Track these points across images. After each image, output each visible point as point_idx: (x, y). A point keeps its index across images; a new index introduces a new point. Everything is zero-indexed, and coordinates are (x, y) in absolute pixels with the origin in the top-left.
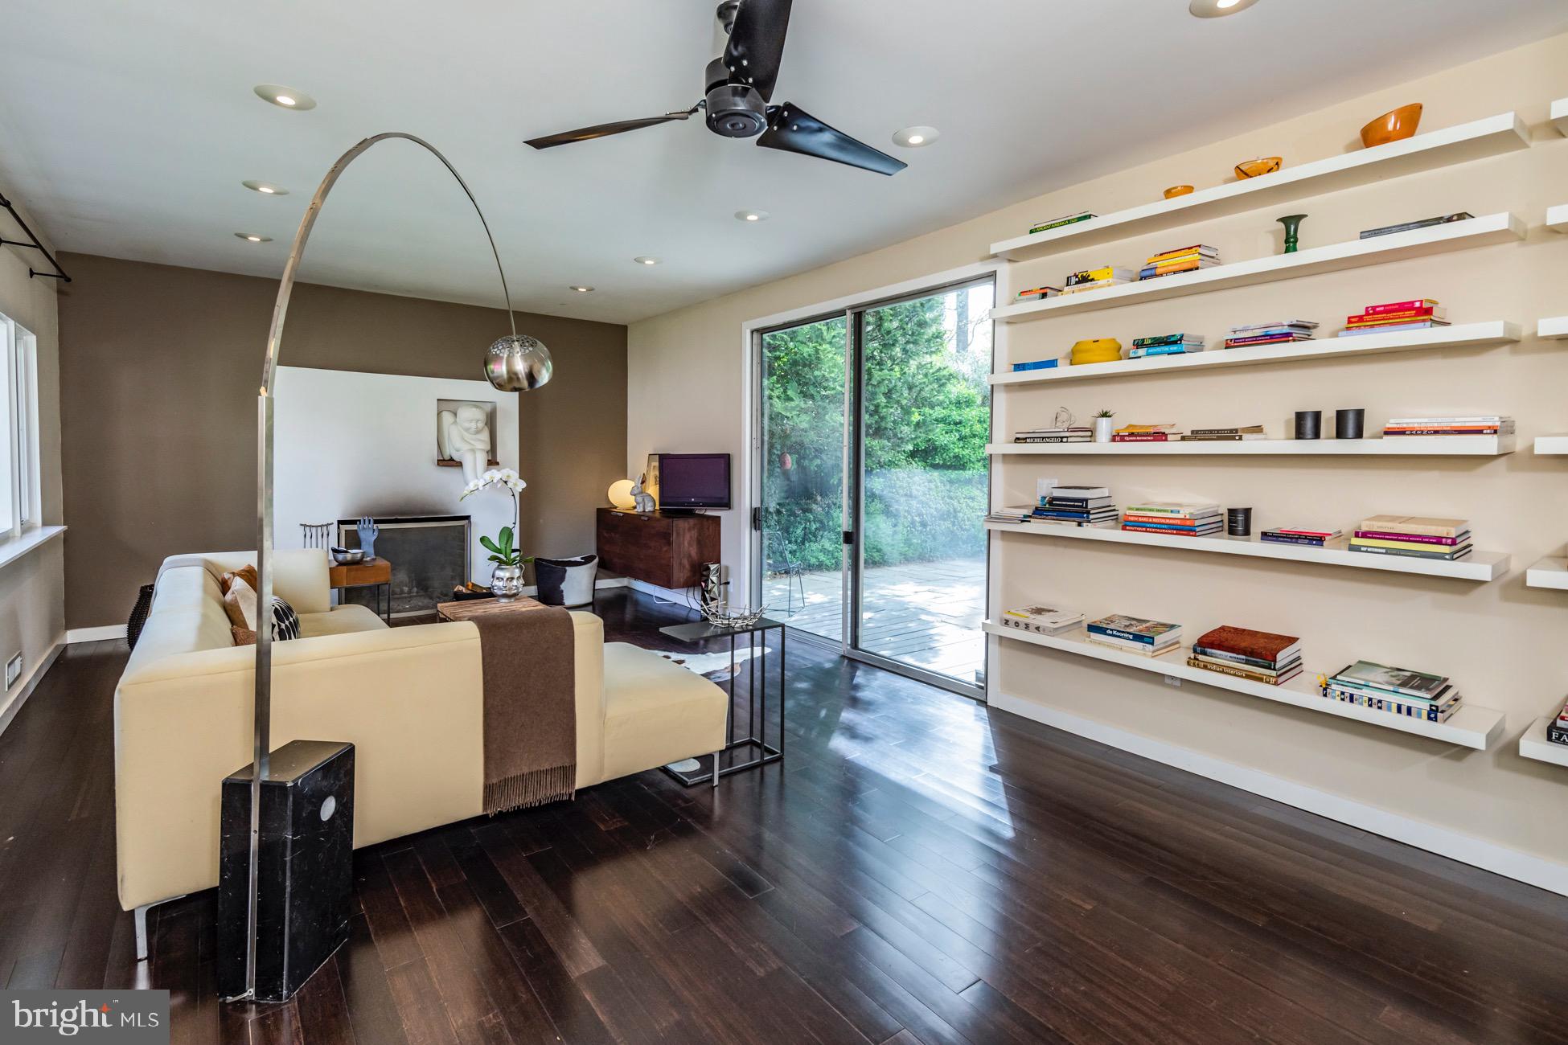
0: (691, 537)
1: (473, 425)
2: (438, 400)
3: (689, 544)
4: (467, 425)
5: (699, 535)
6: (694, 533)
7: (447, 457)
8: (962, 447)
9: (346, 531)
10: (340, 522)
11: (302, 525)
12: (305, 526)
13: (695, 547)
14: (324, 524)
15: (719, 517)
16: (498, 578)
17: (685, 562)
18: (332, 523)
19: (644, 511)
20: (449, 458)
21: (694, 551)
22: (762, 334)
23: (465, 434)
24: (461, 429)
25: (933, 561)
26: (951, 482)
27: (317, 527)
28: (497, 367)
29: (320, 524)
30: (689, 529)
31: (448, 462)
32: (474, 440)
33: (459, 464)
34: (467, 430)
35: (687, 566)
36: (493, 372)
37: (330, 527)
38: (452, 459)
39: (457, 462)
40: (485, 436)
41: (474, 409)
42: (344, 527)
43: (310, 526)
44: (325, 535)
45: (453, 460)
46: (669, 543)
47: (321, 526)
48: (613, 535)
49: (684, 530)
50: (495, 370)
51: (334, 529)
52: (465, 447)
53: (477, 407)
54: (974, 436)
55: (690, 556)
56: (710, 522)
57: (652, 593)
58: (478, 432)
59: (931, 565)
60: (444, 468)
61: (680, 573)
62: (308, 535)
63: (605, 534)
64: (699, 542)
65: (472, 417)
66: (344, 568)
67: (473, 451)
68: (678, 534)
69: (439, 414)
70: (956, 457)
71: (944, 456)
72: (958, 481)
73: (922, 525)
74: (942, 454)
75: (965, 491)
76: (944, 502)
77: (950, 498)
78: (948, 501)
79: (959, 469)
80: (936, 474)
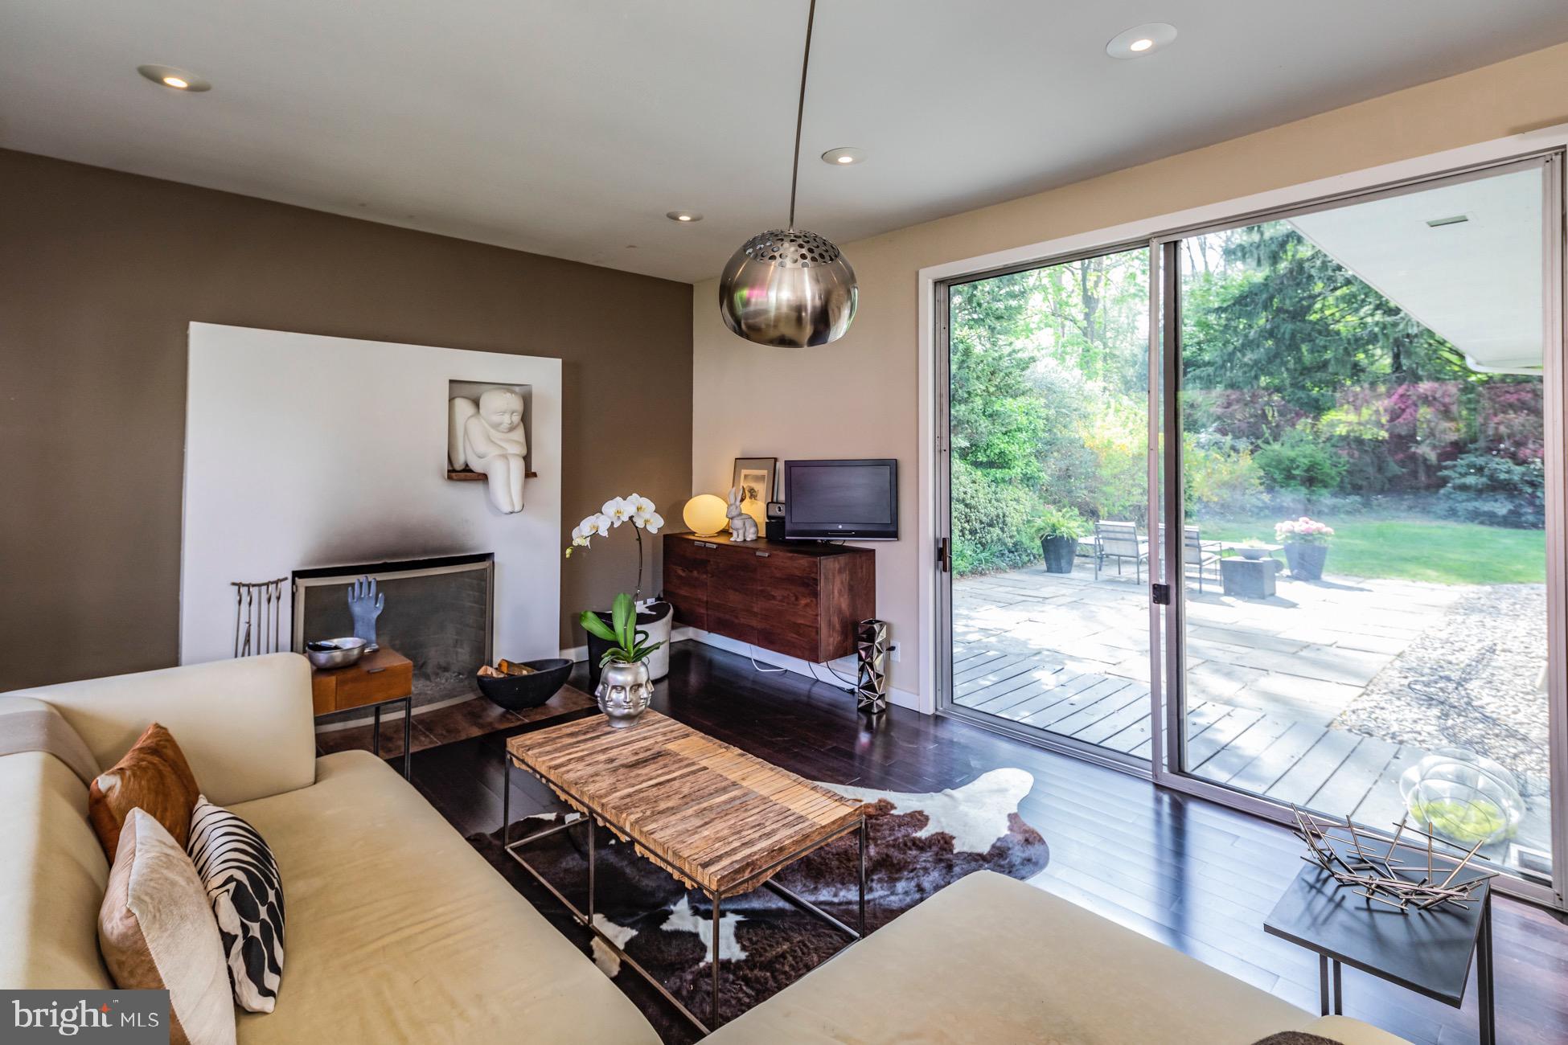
0: (842, 583)
1: (506, 420)
2: (451, 381)
3: (840, 592)
4: (496, 418)
5: (851, 579)
6: (845, 576)
7: (459, 465)
8: (1007, 442)
9: (307, 588)
10: (297, 574)
11: (234, 584)
12: (239, 585)
13: (846, 597)
14: (272, 580)
15: (874, 550)
16: (614, 687)
17: (836, 620)
18: (286, 579)
19: (745, 540)
20: (463, 467)
21: (844, 604)
22: (949, 286)
23: (493, 432)
24: (486, 425)
25: (985, 574)
26: (995, 481)
27: (259, 585)
28: (756, 292)
29: (266, 581)
30: (840, 571)
31: (462, 474)
32: (501, 440)
33: (483, 478)
34: (496, 426)
35: (838, 627)
36: (746, 303)
37: (281, 585)
38: (467, 469)
39: (480, 474)
40: (519, 434)
41: (509, 395)
42: (303, 583)
43: (248, 586)
44: (274, 600)
45: (471, 471)
46: (815, 594)
47: (267, 584)
48: (695, 573)
49: (834, 574)
50: (753, 300)
51: (286, 587)
52: (493, 452)
53: (512, 392)
54: (1019, 430)
55: (840, 611)
56: (864, 558)
57: (749, 655)
58: (512, 429)
59: (983, 579)
60: (458, 483)
61: (829, 638)
62: (246, 599)
63: (681, 573)
64: (851, 588)
65: (501, 407)
66: (332, 680)
67: (505, 457)
68: (826, 578)
69: (451, 399)
70: (1002, 454)
71: (988, 452)
72: (1003, 481)
73: (971, 533)
74: (985, 450)
75: (1008, 493)
76: (993, 506)
77: (997, 500)
78: (996, 504)
79: (1002, 467)
80: (979, 473)
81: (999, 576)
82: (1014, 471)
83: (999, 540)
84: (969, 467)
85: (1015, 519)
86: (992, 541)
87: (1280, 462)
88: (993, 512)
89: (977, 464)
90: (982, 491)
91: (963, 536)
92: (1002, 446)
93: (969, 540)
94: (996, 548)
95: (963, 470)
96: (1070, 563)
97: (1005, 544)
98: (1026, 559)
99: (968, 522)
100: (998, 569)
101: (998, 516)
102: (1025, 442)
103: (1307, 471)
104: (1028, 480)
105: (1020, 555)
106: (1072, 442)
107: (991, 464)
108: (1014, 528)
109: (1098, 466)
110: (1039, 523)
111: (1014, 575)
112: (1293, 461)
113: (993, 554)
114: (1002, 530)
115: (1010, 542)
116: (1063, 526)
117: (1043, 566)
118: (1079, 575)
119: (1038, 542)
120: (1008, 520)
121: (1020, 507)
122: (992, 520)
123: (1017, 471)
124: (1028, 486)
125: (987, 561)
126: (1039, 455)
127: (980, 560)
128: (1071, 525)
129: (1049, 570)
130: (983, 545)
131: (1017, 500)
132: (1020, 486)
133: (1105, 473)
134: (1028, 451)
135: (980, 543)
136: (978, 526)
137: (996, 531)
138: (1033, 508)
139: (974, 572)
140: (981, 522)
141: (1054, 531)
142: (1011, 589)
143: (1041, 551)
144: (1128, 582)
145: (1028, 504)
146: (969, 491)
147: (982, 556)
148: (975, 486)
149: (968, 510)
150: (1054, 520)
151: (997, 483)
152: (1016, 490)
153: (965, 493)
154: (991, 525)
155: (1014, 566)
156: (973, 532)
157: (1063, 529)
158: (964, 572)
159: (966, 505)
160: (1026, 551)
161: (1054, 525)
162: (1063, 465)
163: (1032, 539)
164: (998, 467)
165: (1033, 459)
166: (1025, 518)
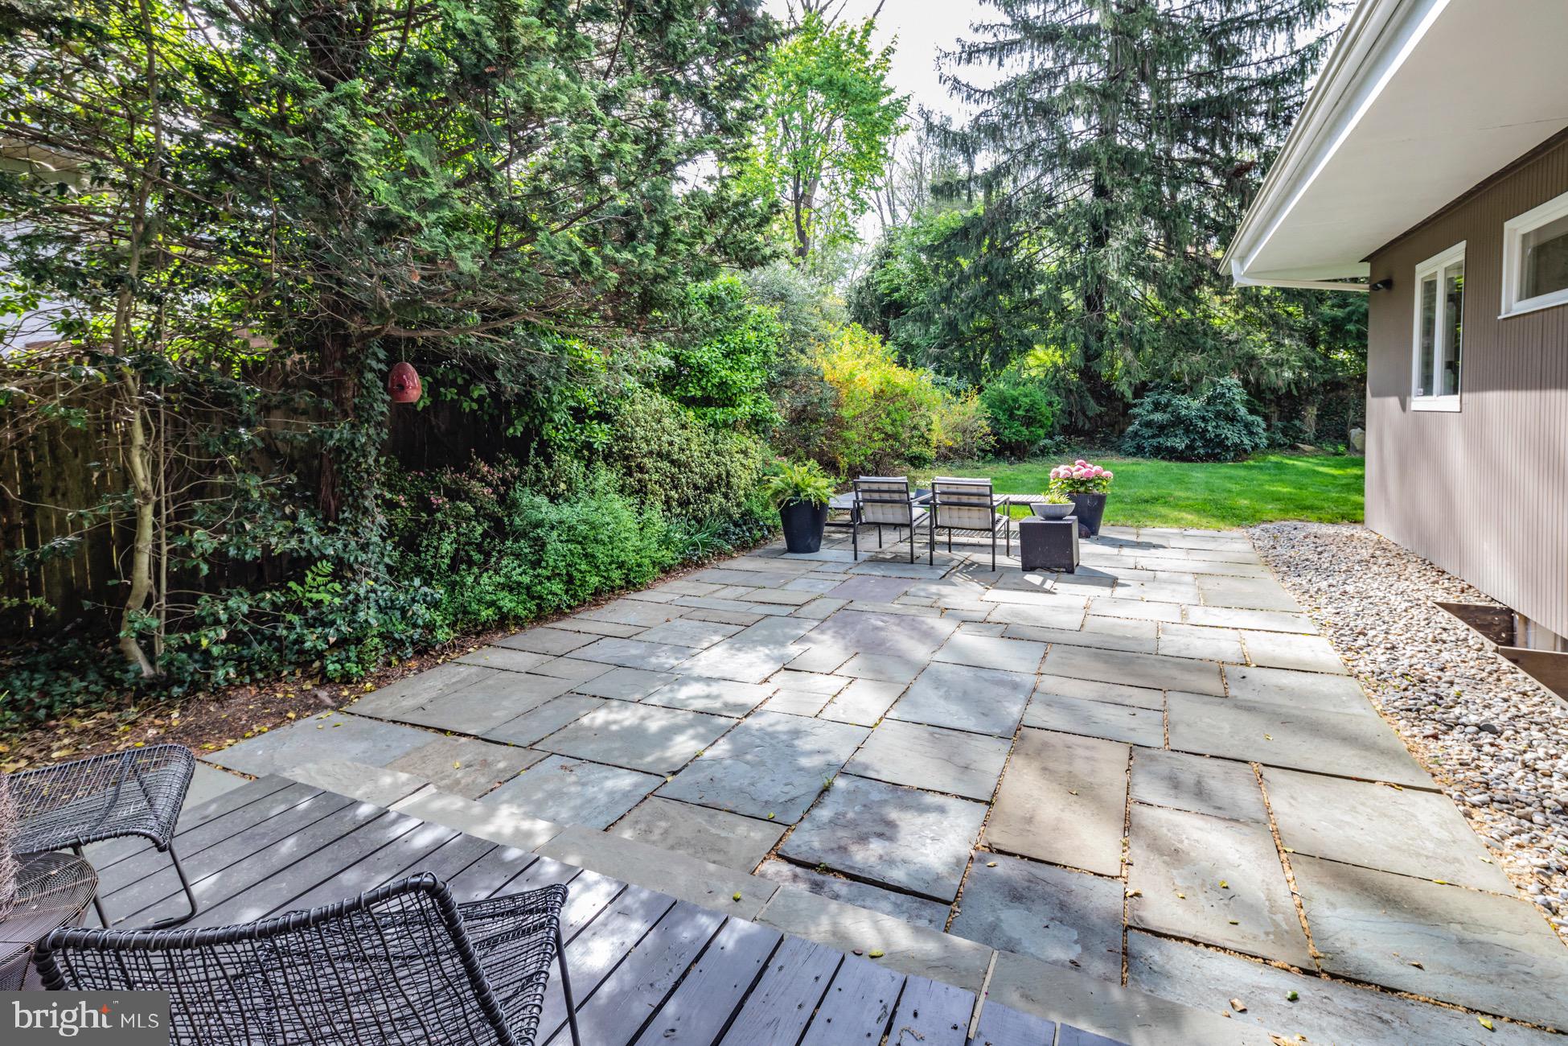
8: (730, 368)
25: (703, 565)
26: (715, 425)
54: (747, 351)
59: (701, 573)
70: (723, 385)
71: (703, 383)
72: (726, 424)
73: (680, 505)
74: (699, 380)
75: (735, 441)
76: (712, 462)
77: (718, 453)
78: (717, 459)
79: (724, 406)
80: (691, 413)
81: (723, 565)
82: (741, 410)
83: (722, 510)
84: (676, 406)
85: (743, 479)
86: (712, 513)
87: (1003, 401)
88: (712, 471)
89: (689, 402)
90: (696, 440)
91: (669, 510)
92: (723, 373)
93: (678, 516)
94: (718, 525)
95: (666, 408)
96: (818, 536)
97: (730, 516)
98: (758, 534)
99: (675, 487)
100: (722, 554)
101: (719, 476)
102: (753, 370)
103: (1027, 411)
104: (757, 423)
105: (750, 530)
106: (809, 373)
107: (707, 401)
108: (742, 493)
109: (838, 406)
110: (776, 482)
111: (744, 562)
112: (1015, 400)
113: (713, 535)
114: (726, 496)
115: (736, 513)
116: (809, 486)
117: (781, 542)
118: (833, 552)
119: (773, 510)
120: (734, 481)
121: (749, 462)
122: (711, 482)
123: (744, 410)
124: (757, 432)
125: (705, 545)
126: (771, 387)
127: (694, 544)
128: (819, 484)
129: (792, 548)
130: (699, 521)
131: (745, 452)
132: (747, 433)
133: (846, 413)
134: (759, 381)
135: (695, 518)
136: (690, 493)
137: (717, 499)
138: (765, 462)
139: (684, 565)
140: (696, 487)
141: (797, 494)
142: (742, 590)
143: (779, 521)
144: (896, 560)
145: (759, 457)
146: (677, 440)
147: (696, 538)
148: (686, 433)
149: (675, 470)
150: (797, 479)
151: (718, 428)
152: (741, 437)
153: (671, 444)
154: (709, 489)
155: (744, 547)
156: (684, 503)
157: (810, 490)
158: (670, 566)
159: (673, 462)
160: (757, 521)
161: (797, 485)
162: (798, 404)
163: (766, 507)
164: (718, 406)
165: (764, 395)
166: (755, 476)
